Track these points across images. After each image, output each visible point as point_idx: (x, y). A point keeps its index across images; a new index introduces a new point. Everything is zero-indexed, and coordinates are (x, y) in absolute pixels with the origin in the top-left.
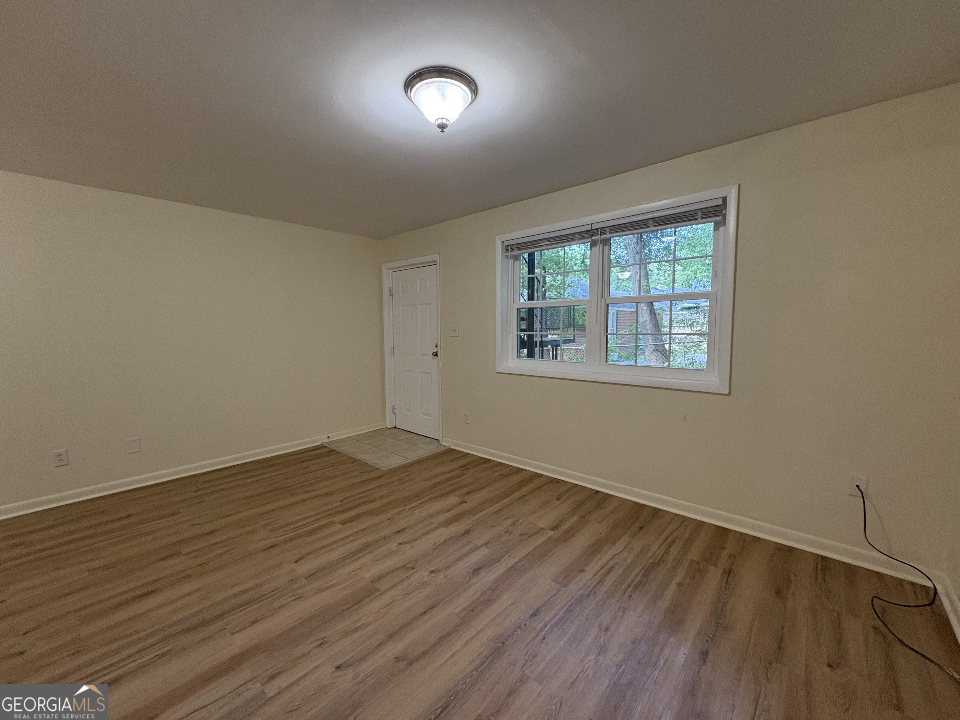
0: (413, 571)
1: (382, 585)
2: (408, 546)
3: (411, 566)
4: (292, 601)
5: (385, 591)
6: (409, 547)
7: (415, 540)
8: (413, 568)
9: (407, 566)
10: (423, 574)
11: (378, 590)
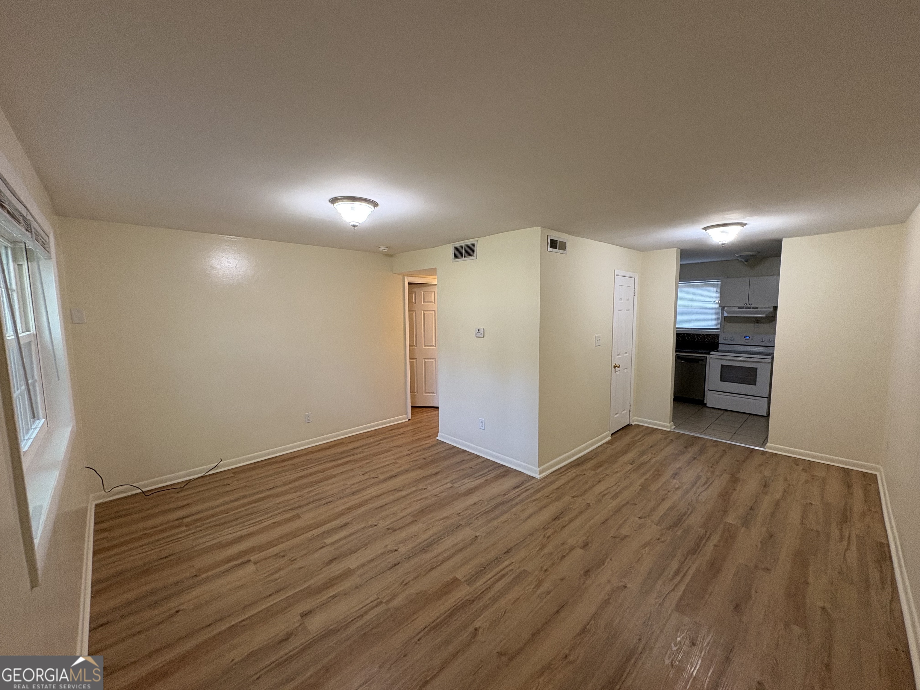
0: (388, 527)
1: (409, 519)
2: (389, 548)
3: (390, 531)
4: (462, 513)
5: (408, 515)
6: (389, 546)
7: (383, 554)
8: (388, 529)
9: (392, 530)
10: (382, 524)
11: (412, 516)
